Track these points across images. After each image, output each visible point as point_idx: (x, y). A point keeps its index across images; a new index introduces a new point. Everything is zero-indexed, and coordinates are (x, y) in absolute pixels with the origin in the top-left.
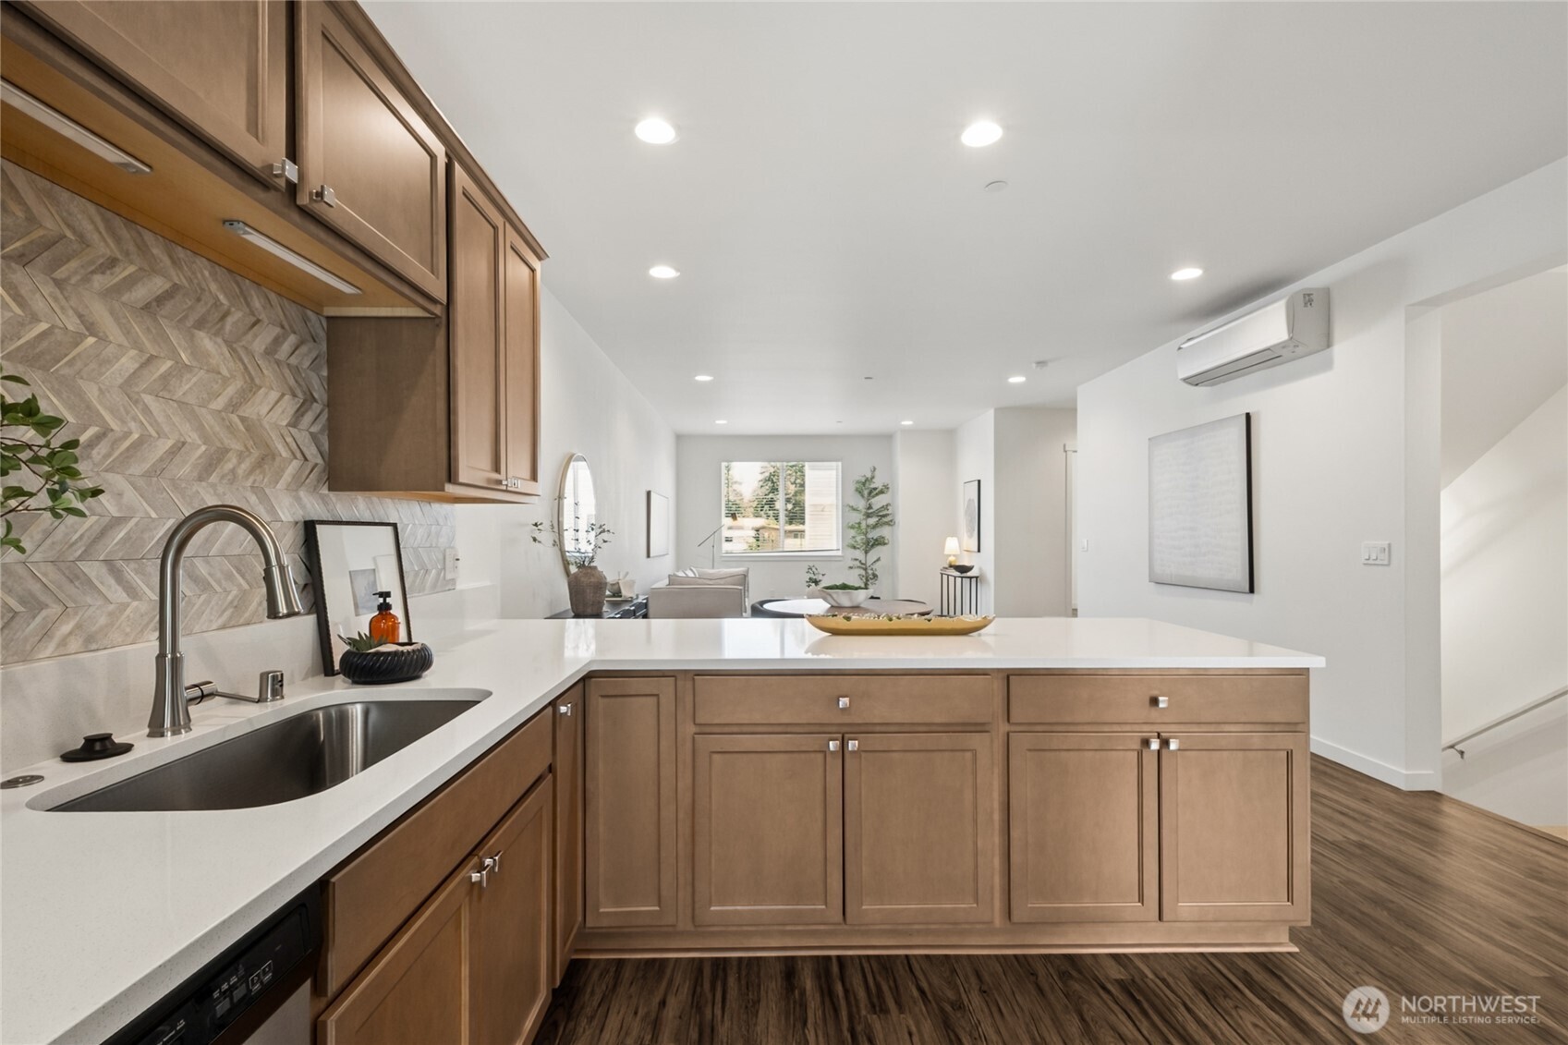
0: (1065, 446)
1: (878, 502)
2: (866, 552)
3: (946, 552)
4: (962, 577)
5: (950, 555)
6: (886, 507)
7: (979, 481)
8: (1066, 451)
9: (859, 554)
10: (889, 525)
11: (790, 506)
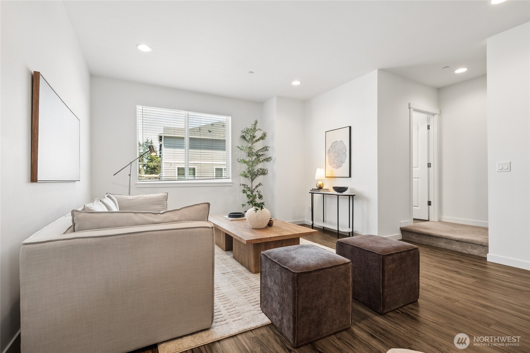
0: (409, 104)
1: (258, 146)
2: (252, 180)
3: (316, 178)
4: (338, 196)
5: (319, 180)
6: (265, 149)
7: (350, 127)
8: (410, 108)
9: (247, 182)
10: (267, 161)
11: (145, 168)
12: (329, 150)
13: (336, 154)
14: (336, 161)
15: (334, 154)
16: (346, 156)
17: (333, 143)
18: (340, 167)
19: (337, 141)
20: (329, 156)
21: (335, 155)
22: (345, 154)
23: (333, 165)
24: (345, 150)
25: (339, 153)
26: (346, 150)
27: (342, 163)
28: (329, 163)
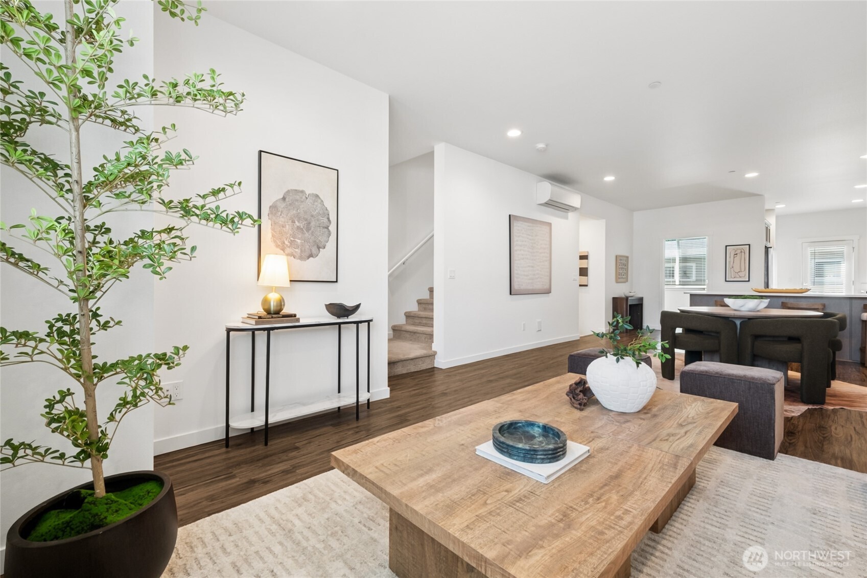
4: (339, 324)
5: (270, 289)
7: (338, 172)
12: (274, 208)
13: (299, 222)
14: (299, 241)
15: (293, 222)
16: (330, 235)
17: (288, 192)
18: (311, 256)
19: (302, 192)
20: (274, 224)
21: (297, 224)
22: (327, 228)
23: (288, 250)
24: (325, 220)
25: (310, 223)
26: (328, 219)
27: (319, 248)
28: (275, 241)
